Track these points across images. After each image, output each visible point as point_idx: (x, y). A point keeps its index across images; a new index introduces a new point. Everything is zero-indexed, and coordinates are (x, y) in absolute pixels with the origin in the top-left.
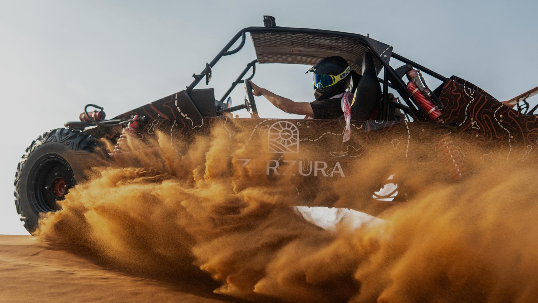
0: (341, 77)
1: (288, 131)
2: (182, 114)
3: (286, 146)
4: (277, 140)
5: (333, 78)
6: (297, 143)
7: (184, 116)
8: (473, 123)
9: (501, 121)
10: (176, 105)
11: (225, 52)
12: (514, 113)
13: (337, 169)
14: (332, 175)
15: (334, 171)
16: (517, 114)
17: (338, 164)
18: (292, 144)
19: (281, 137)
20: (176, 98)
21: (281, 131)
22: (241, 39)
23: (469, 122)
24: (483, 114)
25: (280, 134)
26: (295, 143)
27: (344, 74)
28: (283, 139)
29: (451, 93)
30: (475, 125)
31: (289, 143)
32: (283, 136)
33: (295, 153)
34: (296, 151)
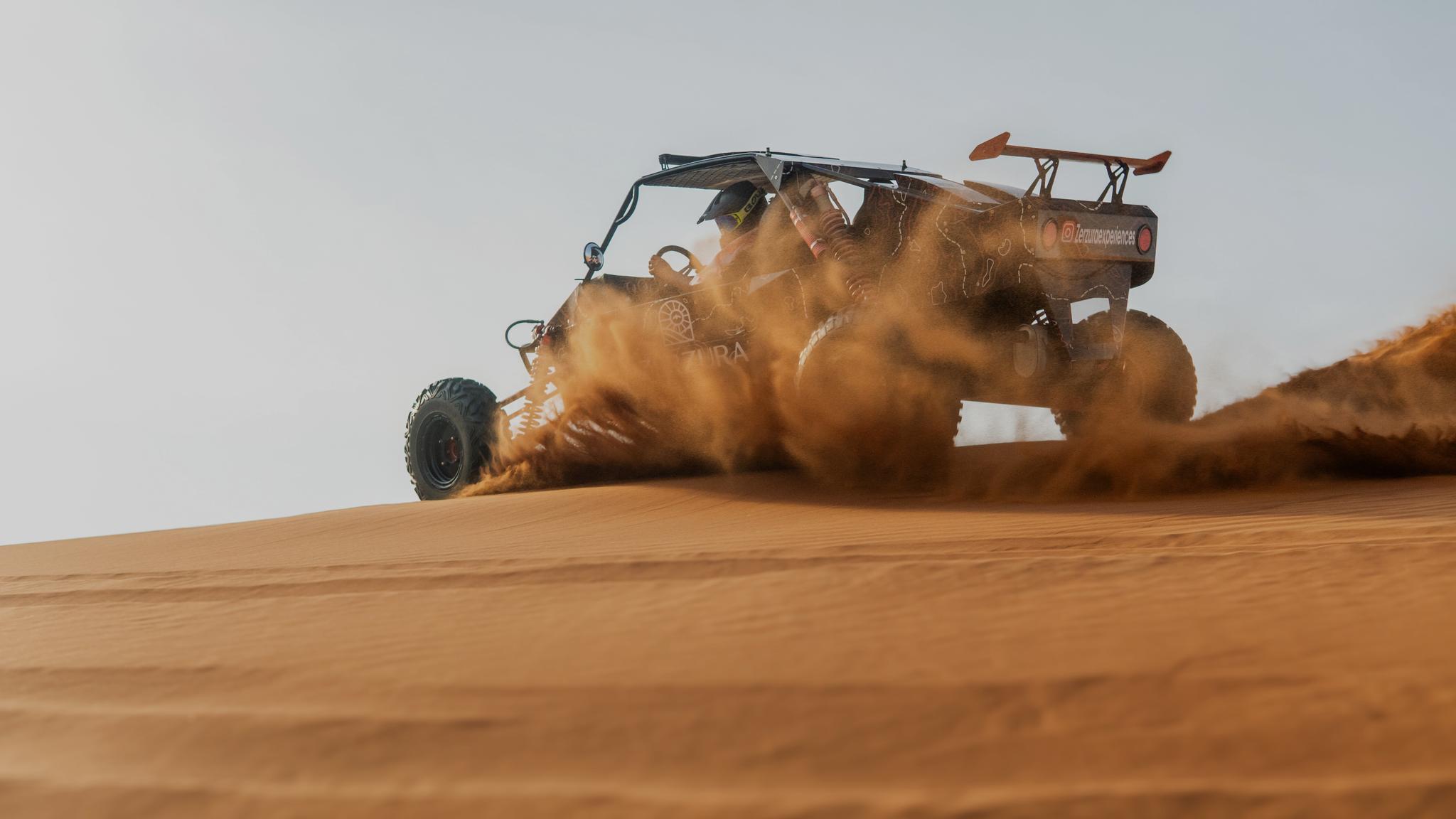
0: (747, 211)
1: (678, 313)
3: (681, 334)
4: (670, 327)
5: (735, 217)
6: (690, 327)
13: (739, 352)
14: (735, 361)
15: (736, 356)
17: (738, 345)
19: (672, 322)
21: (670, 315)
25: (670, 319)
26: (688, 328)
27: (749, 204)
28: (675, 325)
31: (682, 328)
32: (675, 321)
33: (691, 340)
34: (691, 338)
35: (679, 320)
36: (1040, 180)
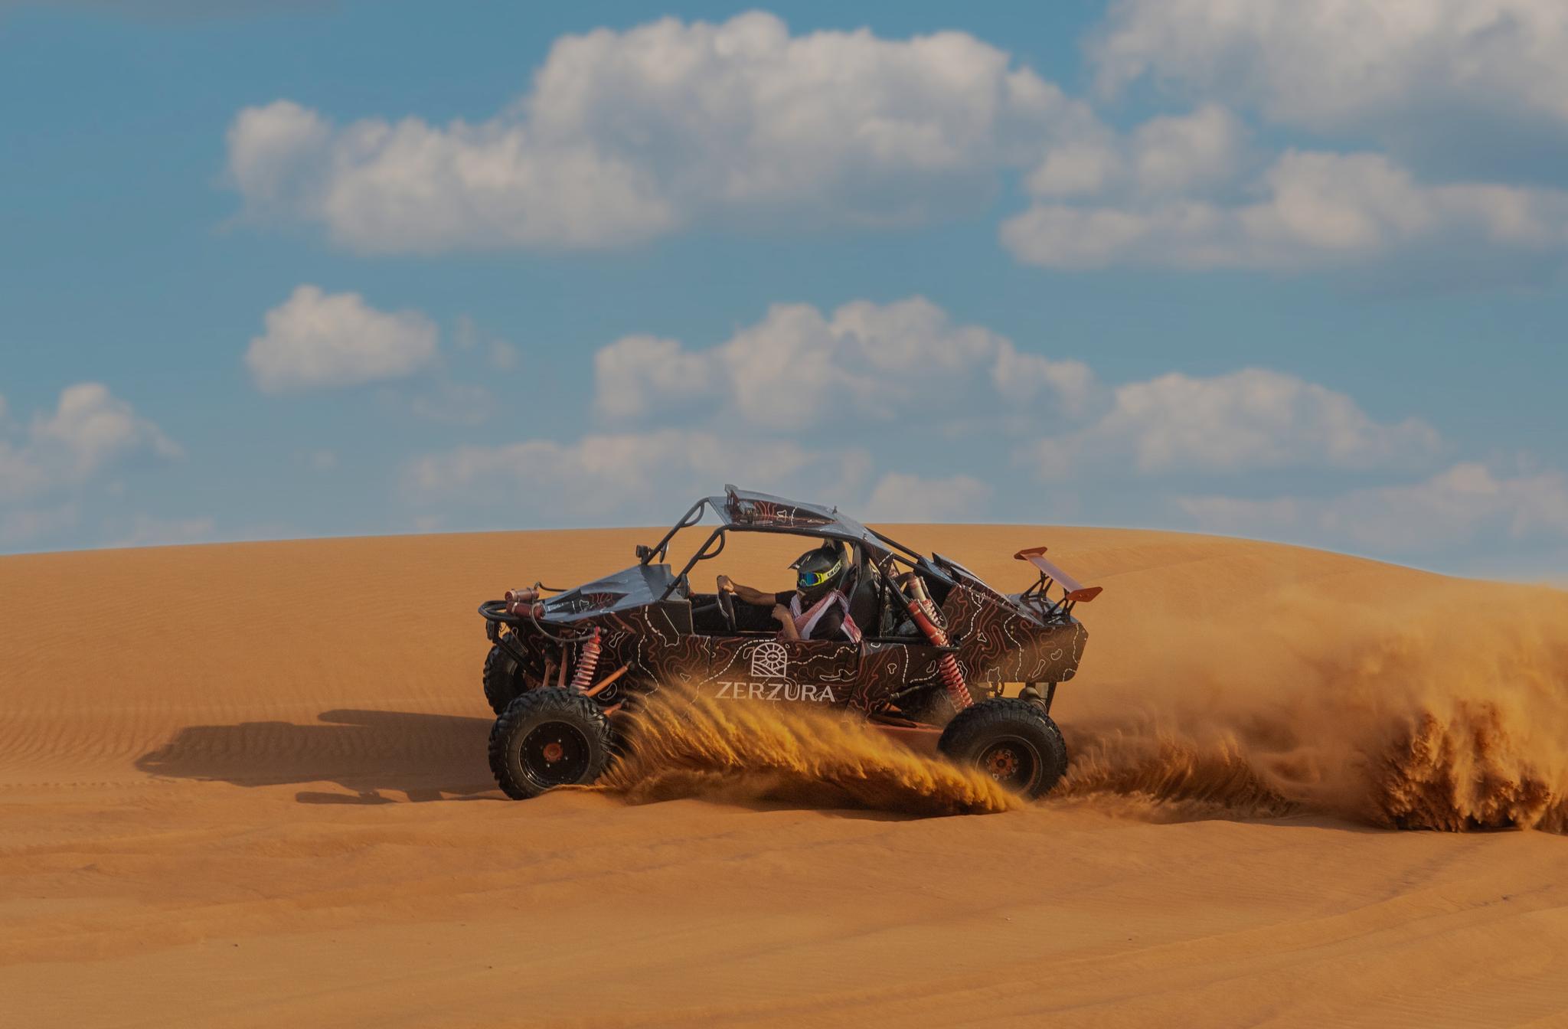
1: (775, 654)
2: (653, 629)
3: (772, 670)
4: (763, 663)
5: (818, 576)
6: (785, 666)
7: (656, 632)
8: (979, 635)
9: (1012, 632)
10: (646, 618)
11: (700, 556)
12: (1027, 624)
13: (827, 693)
14: (821, 700)
15: (823, 695)
16: (1030, 625)
18: (779, 667)
19: (766, 659)
20: (646, 610)
21: (767, 654)
22: (719, 539)
23: (975, 633)
24: (992, 625)
25: (766, 656)
26: (782, 666)
28: (769, 662)
29: (956, 601)
30: (981, 638)
31: (775, 665)
32: (770, 659)
33: (782, 676)
34: (783, 674)
35: (775, 659)
36: (1041, 584)
